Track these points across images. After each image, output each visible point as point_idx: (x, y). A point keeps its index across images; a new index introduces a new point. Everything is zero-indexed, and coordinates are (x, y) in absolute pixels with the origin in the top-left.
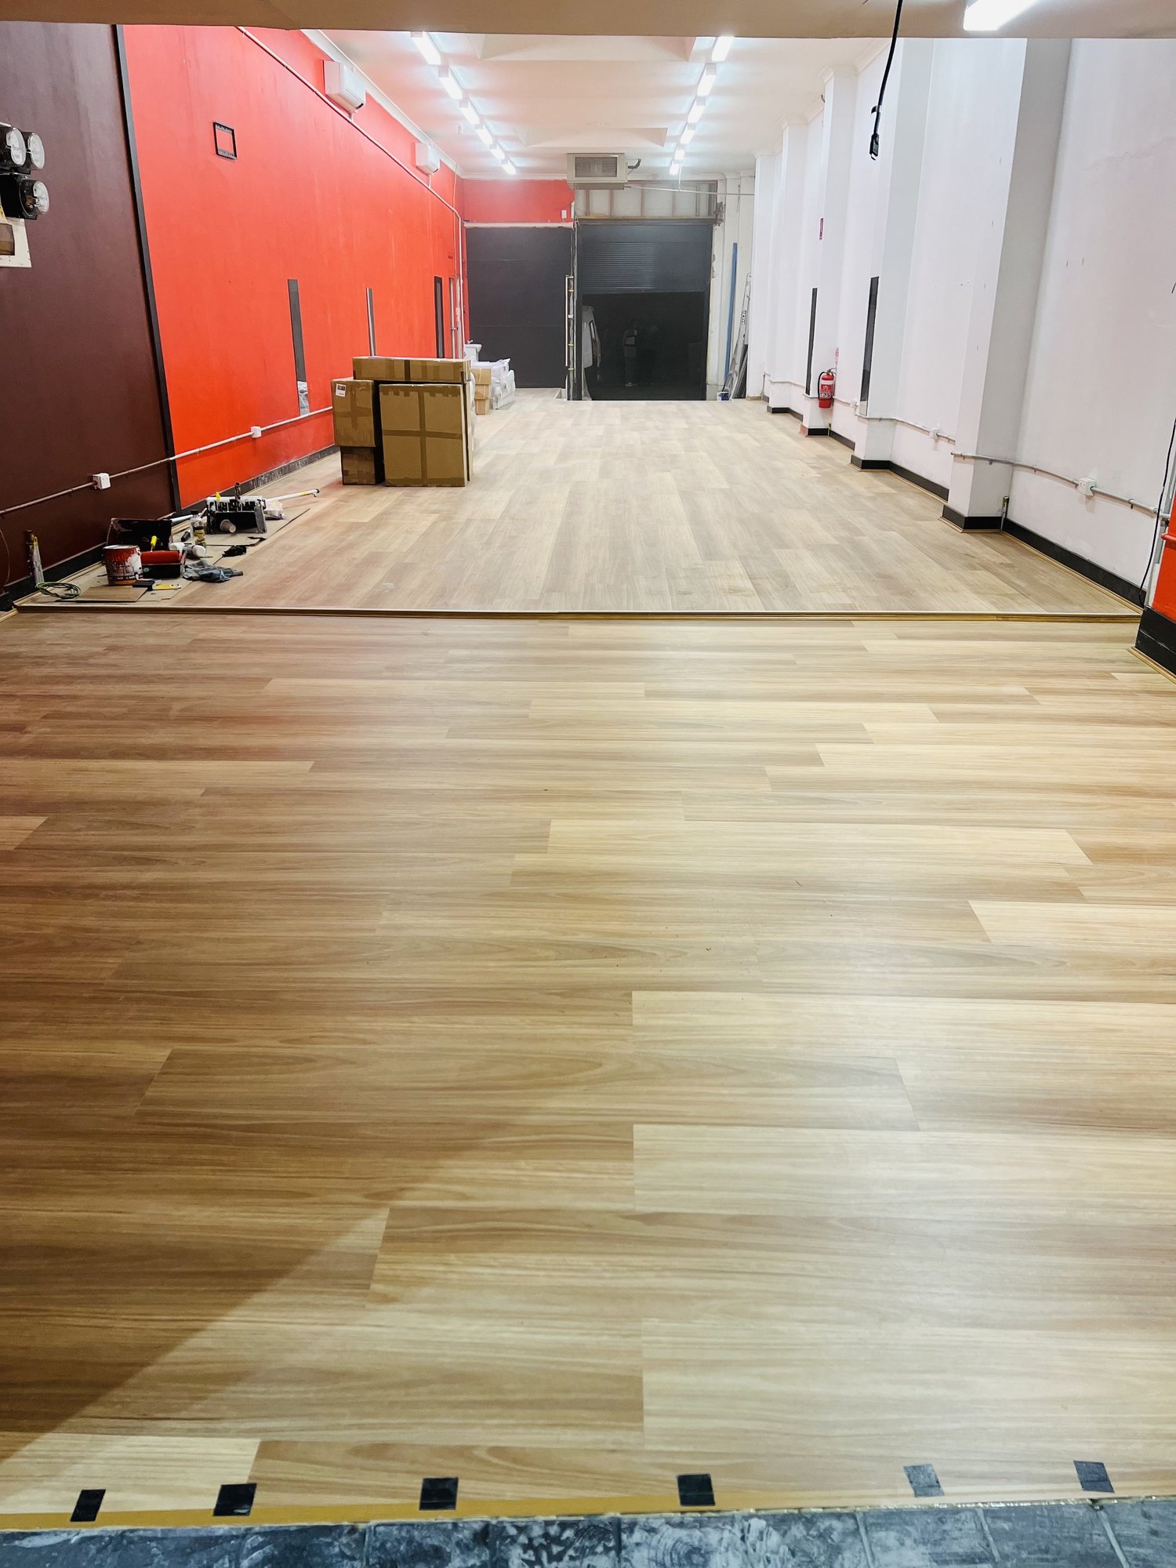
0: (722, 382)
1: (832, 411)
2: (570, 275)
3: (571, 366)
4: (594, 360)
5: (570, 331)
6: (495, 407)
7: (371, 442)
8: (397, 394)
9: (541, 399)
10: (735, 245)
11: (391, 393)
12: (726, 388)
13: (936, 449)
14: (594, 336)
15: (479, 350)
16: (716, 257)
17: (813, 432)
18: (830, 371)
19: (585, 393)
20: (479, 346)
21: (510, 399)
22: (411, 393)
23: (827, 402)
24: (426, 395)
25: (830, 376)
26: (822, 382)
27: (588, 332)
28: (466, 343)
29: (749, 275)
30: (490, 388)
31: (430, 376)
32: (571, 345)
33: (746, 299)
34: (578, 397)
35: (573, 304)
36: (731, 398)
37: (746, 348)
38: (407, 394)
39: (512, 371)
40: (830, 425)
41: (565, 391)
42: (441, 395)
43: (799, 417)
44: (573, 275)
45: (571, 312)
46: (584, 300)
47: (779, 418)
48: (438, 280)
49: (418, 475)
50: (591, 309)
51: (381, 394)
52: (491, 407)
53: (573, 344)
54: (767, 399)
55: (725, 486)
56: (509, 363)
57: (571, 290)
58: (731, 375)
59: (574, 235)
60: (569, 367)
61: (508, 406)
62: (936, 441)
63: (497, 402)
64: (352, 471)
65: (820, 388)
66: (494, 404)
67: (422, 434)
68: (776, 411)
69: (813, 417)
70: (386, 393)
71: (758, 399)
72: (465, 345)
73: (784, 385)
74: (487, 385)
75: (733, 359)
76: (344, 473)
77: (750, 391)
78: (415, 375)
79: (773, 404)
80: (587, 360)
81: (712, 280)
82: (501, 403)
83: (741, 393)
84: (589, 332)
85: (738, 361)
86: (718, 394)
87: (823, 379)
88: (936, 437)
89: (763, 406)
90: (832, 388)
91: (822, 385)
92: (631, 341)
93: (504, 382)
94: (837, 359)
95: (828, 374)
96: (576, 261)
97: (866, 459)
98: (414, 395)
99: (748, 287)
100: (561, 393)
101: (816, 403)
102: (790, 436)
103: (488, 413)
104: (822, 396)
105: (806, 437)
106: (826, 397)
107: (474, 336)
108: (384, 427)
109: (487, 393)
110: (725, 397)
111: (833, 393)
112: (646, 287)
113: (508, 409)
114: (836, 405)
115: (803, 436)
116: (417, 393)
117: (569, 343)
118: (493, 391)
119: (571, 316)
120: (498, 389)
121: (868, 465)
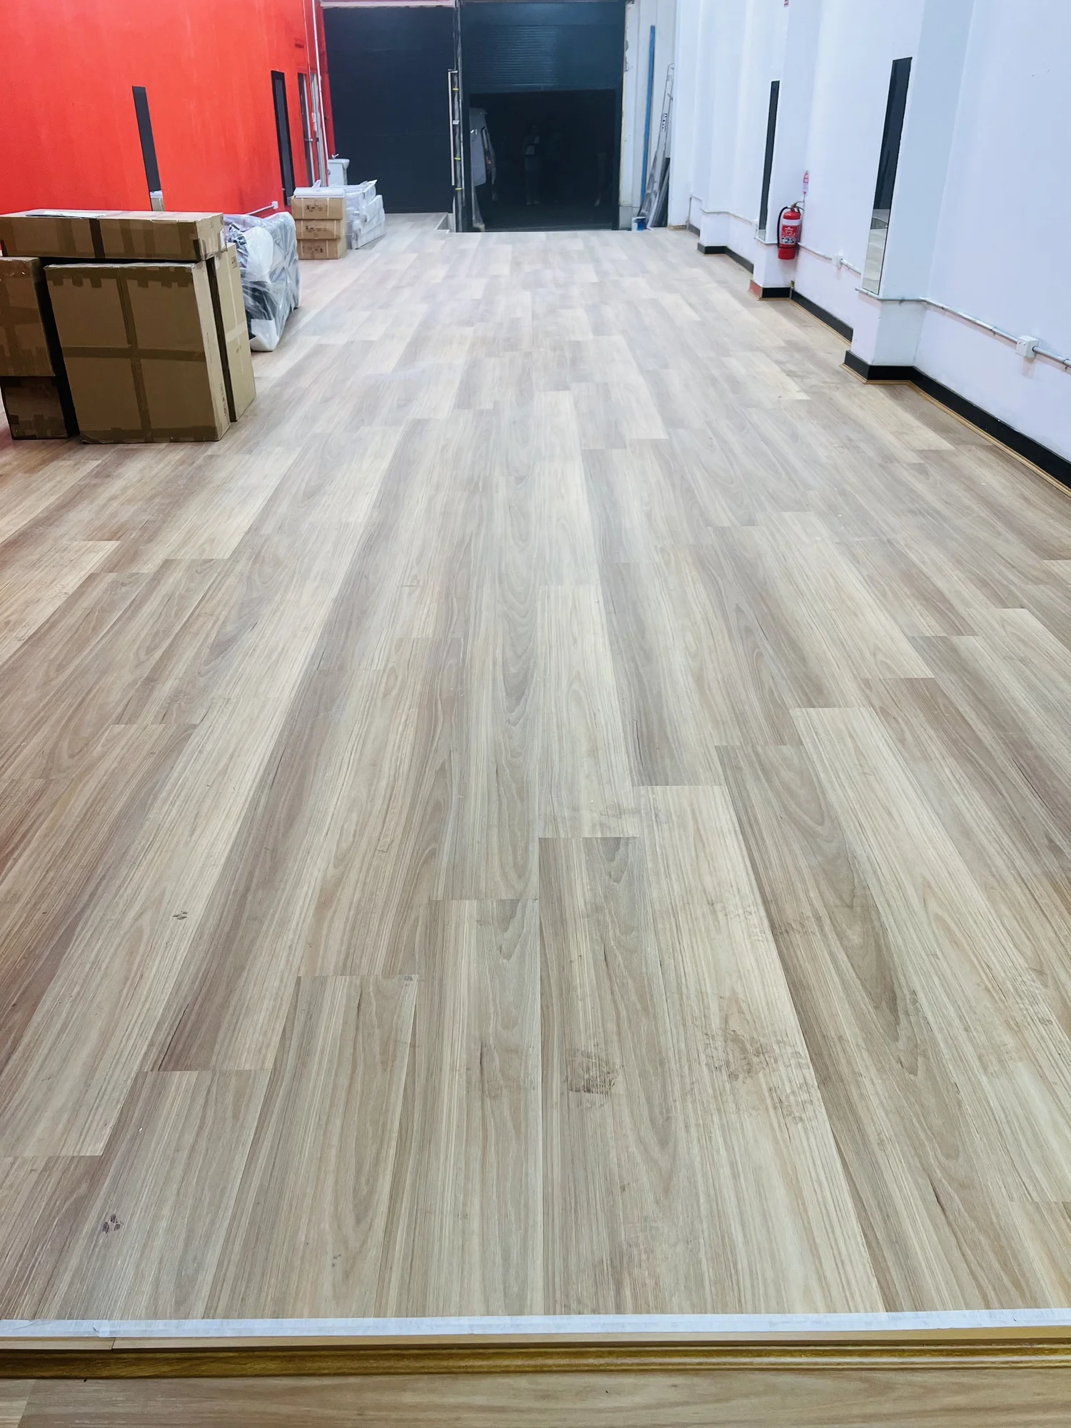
0: (637, 203)
1: (796, 264)
2: (453, 68)
3: (459, 185)
4: (489, 176)
5: (456, 141)
6: (354, 246)
7: (46, 369)
8: (78, 283)
9: (420, 230)
10: (653, 29)
11: (68, 282)
12: (643, 211)
13: (1025, 373)
14: (486, 147)
15: (346, 167)
16: (629, 44)
17: (770, 294)
18: (795, 206)
19: (476, 218)
20: (346, 162)
21: (377, 233)
22: (104, 281)
23: (789, 251)
24: (132, 285)
25: (795, 213)
26: (784, 222)
27: (479, 140)
28: (330, 158)
29: (671, 67)
30: (344, 223)
31: (140, 250)
32: (457, 159)
33: (667, 98)
34: (467, 227)
35: (458, 106)
36: (648, 226)
37: (667, 162)
38: (96, 284)
39: (380, 197)
40: (793, 283)
41: (452, 217)
42: (159, 283)
43: (750, 267)
44: (457, 69)
45: (457, 117)
46: (472, 101)
47: (715, 261)
48: (277, 77)
49: (137, 425)
50: (482, 114)
51: (50, 283)
52: (350, 246)
53: (460, 158)
54: (697, 232)
55: (660, 433)
56: (376, 185)
57: (456, 89)
58: (649, 195)
59: (457, 18)
60: (456, 186)
61: (371, 244)
62: (1030, 360)
63: (357, 240)
64: (26, 416)
65: (781, 231)
66: (354, 242)
67: (132, 353)
68: (710, 251)
69: (769, 271)
70: (59, 283)
71: (683, 228)
72: (328, 161)
73: (720, 215)
74: (338, 220)
75: (652, 175)
76: (12, 419)
77: (674, 217)
78: (112, 245)
79: (707, 241)
80: (479, 176)
81: (625, 75)
82: (361, 242)
83: (662, 221)
84: (481, 143)
85: (657, 177)
86: (634, 219)
87: (786, 217)
88: (1031, 354)
89: (691, 242)
90: (797, 231)
91: (785, 227)
92: (530, 151)
93: (364, 213)
94: (806, 187)
95: (792, 210)
96: (459, 49)
97: (875, 364)
98: (110, 285)
99: (669, 83)
100: (447, 219)
101: (774, 252)
102: (735, 294)
103: (344, 255)
104: (783, 241)
105: (760, 299)
106: (790, 243)
107: (339, 149)
108: (65, 341)
109: (339, 230)
110: (642, 224)
111: (798, 237)
112: (546, 83)
113: (373, 246)
114: (803, 255)
115: (754, 299)
116: (114, 281)
117: (455, 156)
118: (350, 226)
119: (456, 122)
120: (357, 223)
121: (877, 374)
